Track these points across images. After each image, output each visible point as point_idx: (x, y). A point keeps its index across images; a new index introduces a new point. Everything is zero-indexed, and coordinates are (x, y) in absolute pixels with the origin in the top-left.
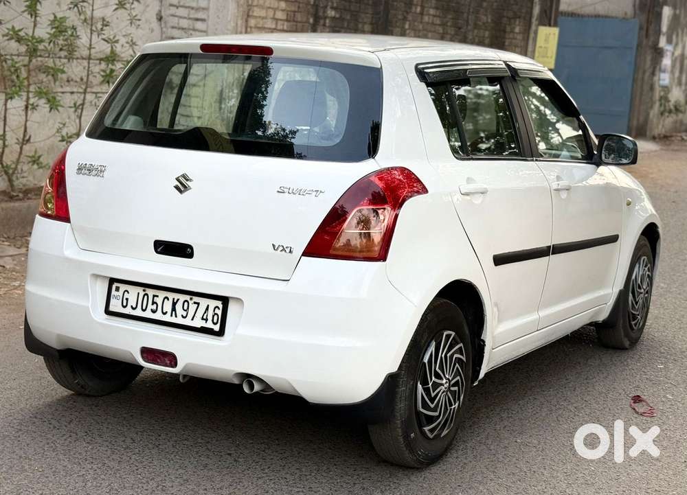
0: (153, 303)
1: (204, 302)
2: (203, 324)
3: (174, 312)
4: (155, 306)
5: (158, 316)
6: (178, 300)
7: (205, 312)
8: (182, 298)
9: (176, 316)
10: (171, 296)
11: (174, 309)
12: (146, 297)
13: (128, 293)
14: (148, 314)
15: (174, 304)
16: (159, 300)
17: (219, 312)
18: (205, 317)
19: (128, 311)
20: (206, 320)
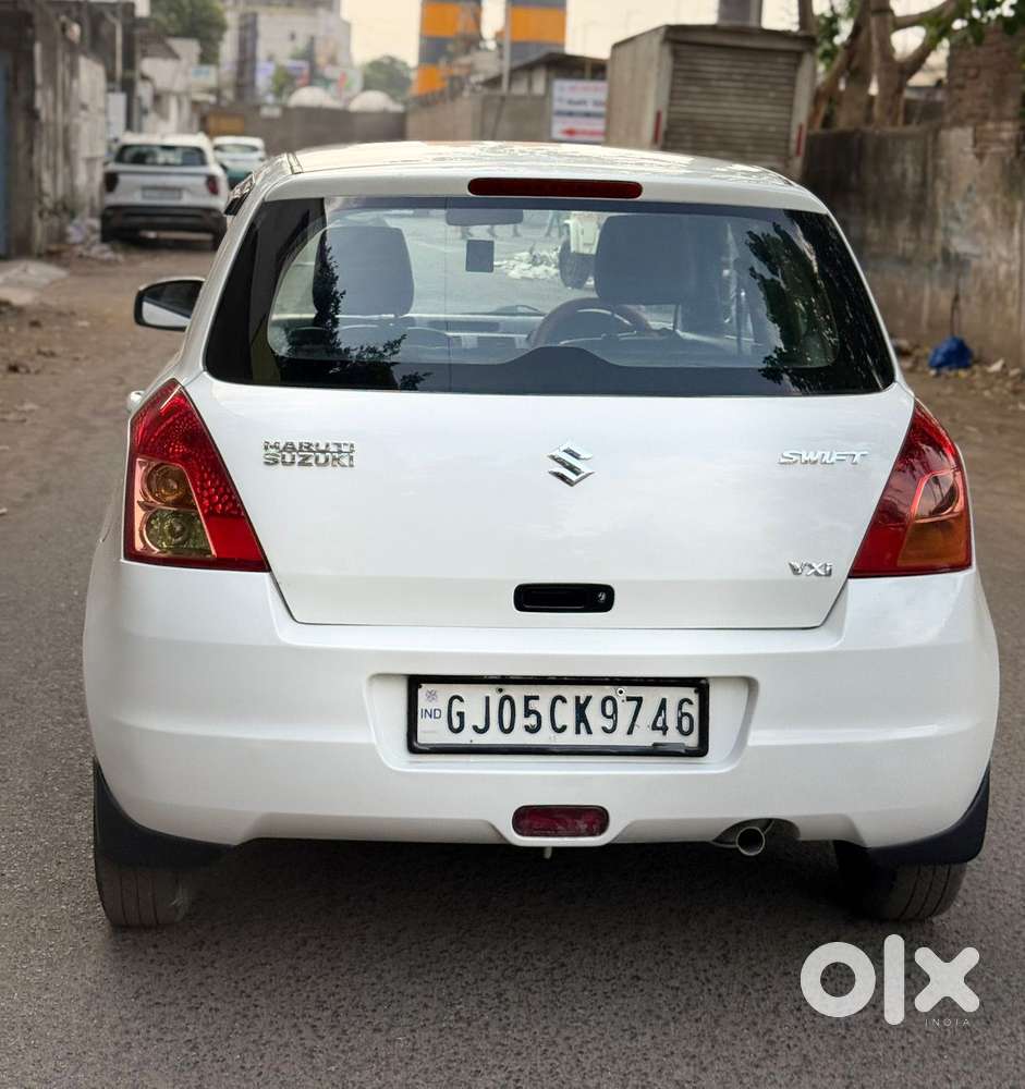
0: (528, 713)
1: (652, 697)
2: (657, 737)
3: (582, 725)
4: (532, 720)
5: (545, 737)
6: (589, 699)
7: (659, 714)
8: (598, 693)
9: (589, 731)
10: (570, 692)
11: (581, 717)
12: (507, 704)
13: (462, 700)
14: (519, 737)
15: (581, 709)
16: (542, 706)
17: (694, 711)
18: (659, 724)
19: (467, 737)
20: (665, 729)
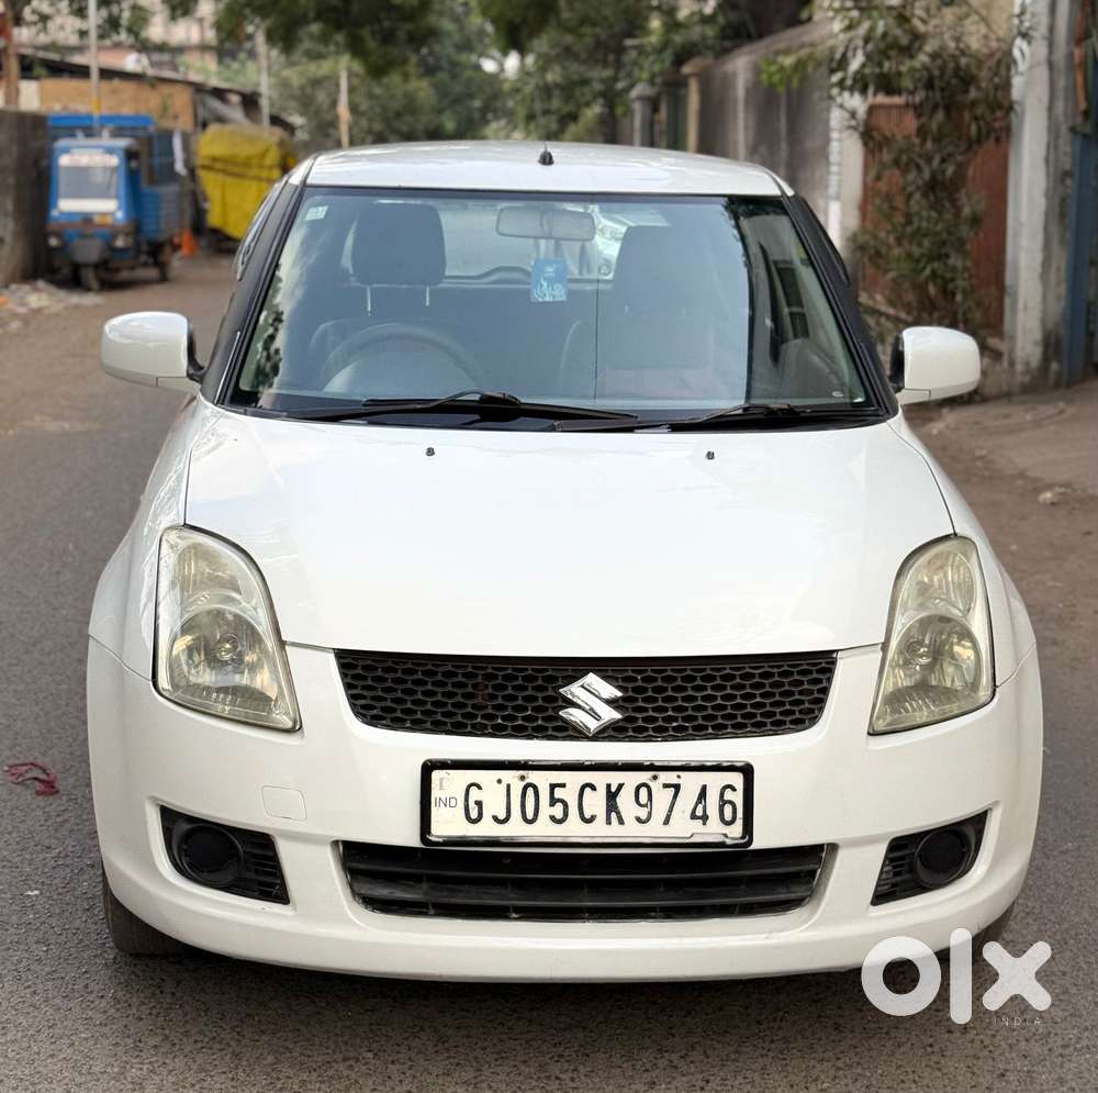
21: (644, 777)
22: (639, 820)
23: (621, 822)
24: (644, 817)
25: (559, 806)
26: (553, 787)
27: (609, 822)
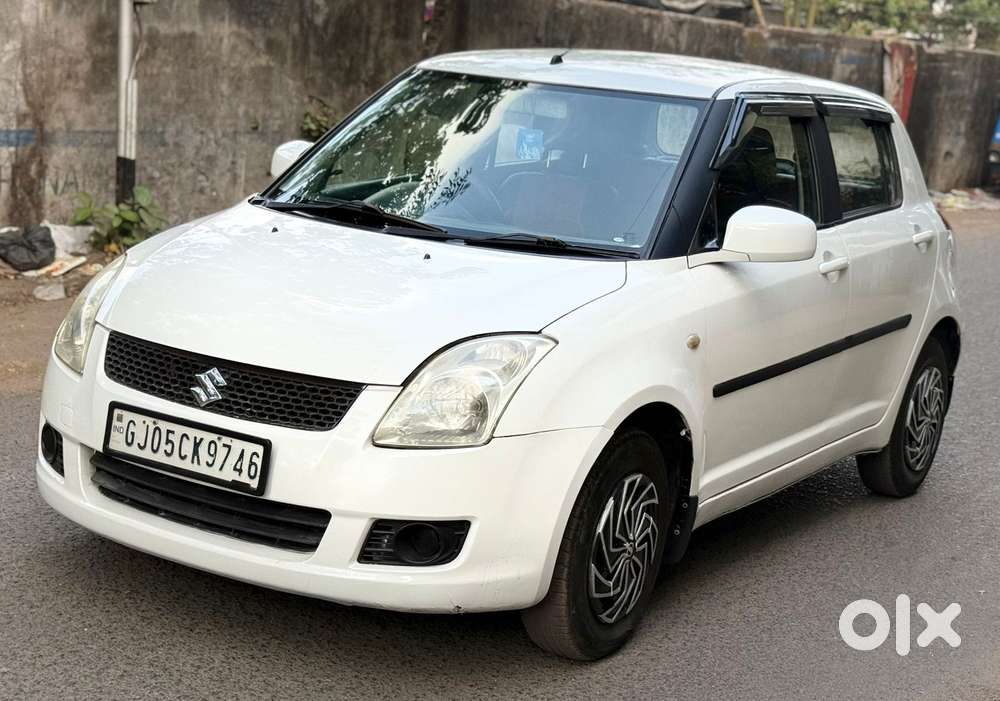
21: (214, 437)
22: (207, 463)
23: (199, 463)
24: (210, 463)
25: (170, 445)
26: (169, 432)
27: (193, 462)
